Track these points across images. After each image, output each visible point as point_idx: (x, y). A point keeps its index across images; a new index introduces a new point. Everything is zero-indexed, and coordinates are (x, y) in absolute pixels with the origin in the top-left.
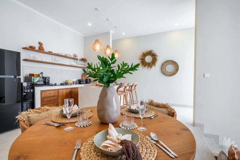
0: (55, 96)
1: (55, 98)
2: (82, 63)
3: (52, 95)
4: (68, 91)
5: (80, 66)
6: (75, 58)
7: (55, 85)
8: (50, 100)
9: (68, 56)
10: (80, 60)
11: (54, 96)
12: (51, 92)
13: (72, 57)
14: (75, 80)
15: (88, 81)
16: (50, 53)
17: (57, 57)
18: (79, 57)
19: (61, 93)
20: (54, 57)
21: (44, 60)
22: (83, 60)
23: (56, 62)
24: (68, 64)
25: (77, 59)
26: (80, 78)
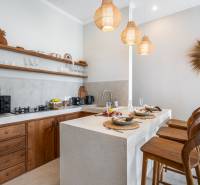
0: (20, 136)
1: (19, 140)
2: (79, 68)
3: (11, 134)
4: (49, 122)
5: (77, 73)
6: (67, 61)
7: (27, 110)
8: (7, 147)
9: (54, 56)
10: (76, 64)
11: (17, 137)
12: (11, 128)
13: (62, 58)
14: (67, 98)
15: (90, 100)
16: (19, 50)
17: (32, 58)
18: (75, 59)
19: (33, 129)
20: (27, 57)
21: (14, 64)
22: (82, 64)
23: (33, 67)
24: (55, 70)
25: (71, 63)
26: (76, 95)
